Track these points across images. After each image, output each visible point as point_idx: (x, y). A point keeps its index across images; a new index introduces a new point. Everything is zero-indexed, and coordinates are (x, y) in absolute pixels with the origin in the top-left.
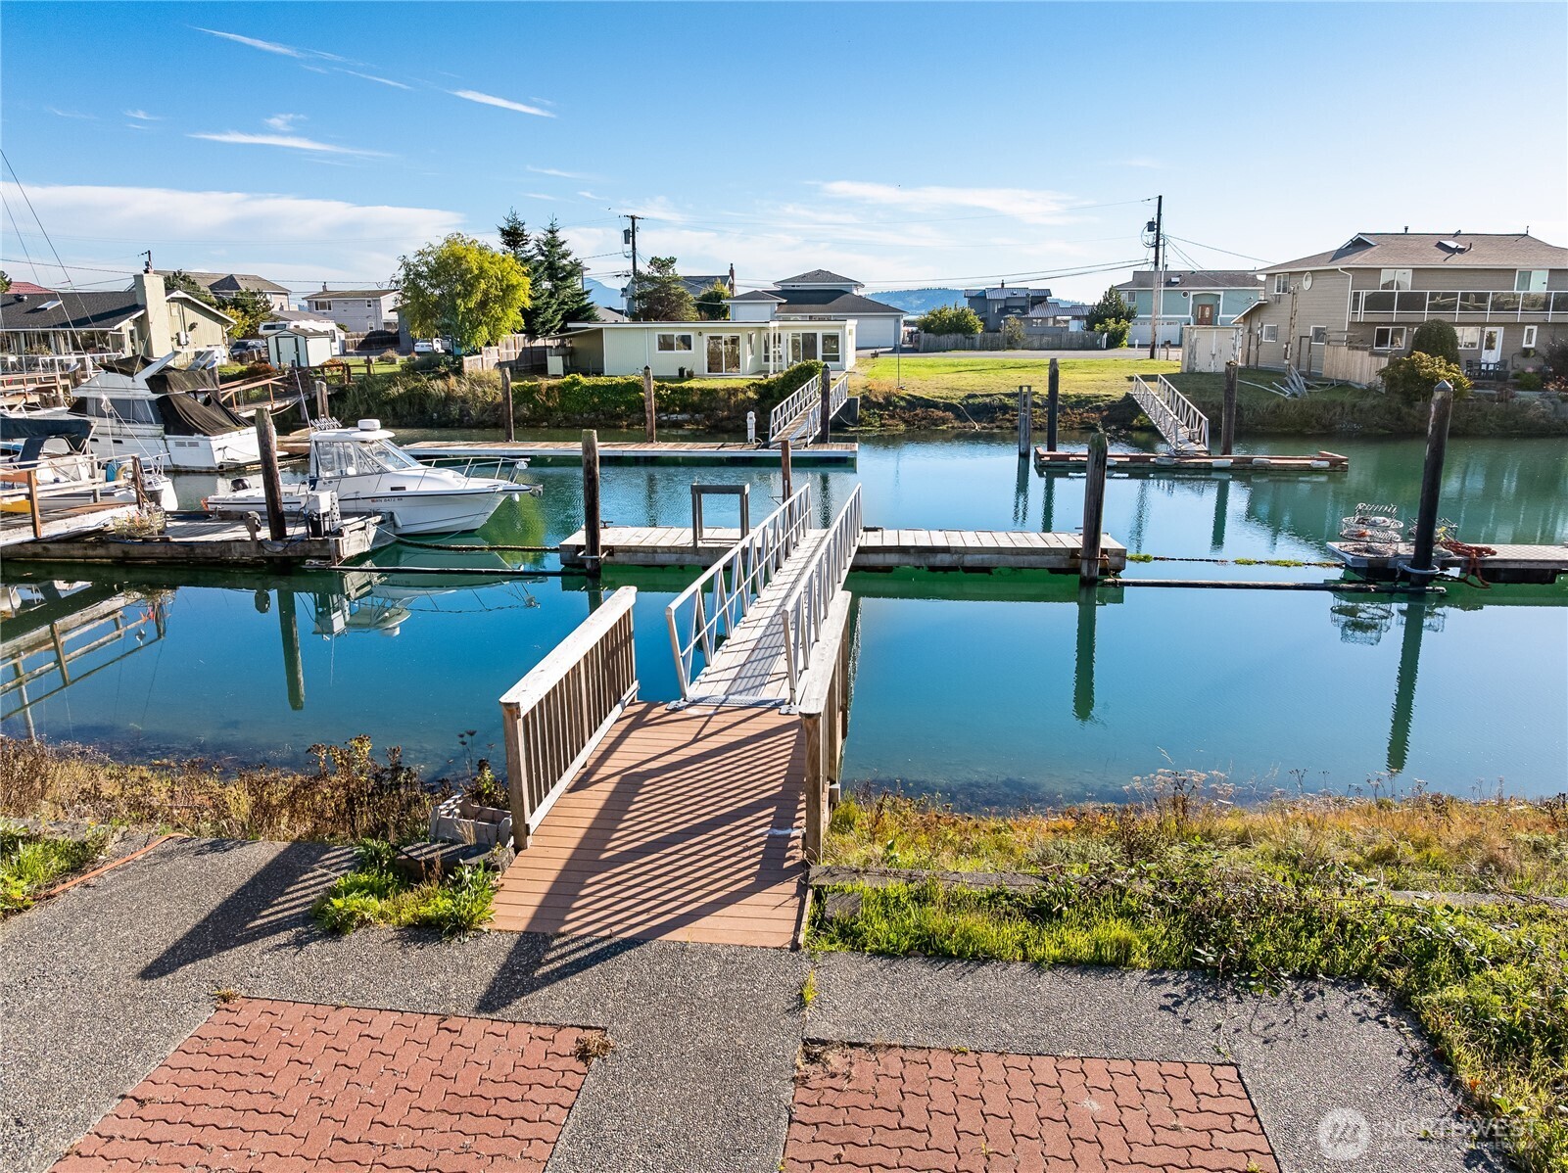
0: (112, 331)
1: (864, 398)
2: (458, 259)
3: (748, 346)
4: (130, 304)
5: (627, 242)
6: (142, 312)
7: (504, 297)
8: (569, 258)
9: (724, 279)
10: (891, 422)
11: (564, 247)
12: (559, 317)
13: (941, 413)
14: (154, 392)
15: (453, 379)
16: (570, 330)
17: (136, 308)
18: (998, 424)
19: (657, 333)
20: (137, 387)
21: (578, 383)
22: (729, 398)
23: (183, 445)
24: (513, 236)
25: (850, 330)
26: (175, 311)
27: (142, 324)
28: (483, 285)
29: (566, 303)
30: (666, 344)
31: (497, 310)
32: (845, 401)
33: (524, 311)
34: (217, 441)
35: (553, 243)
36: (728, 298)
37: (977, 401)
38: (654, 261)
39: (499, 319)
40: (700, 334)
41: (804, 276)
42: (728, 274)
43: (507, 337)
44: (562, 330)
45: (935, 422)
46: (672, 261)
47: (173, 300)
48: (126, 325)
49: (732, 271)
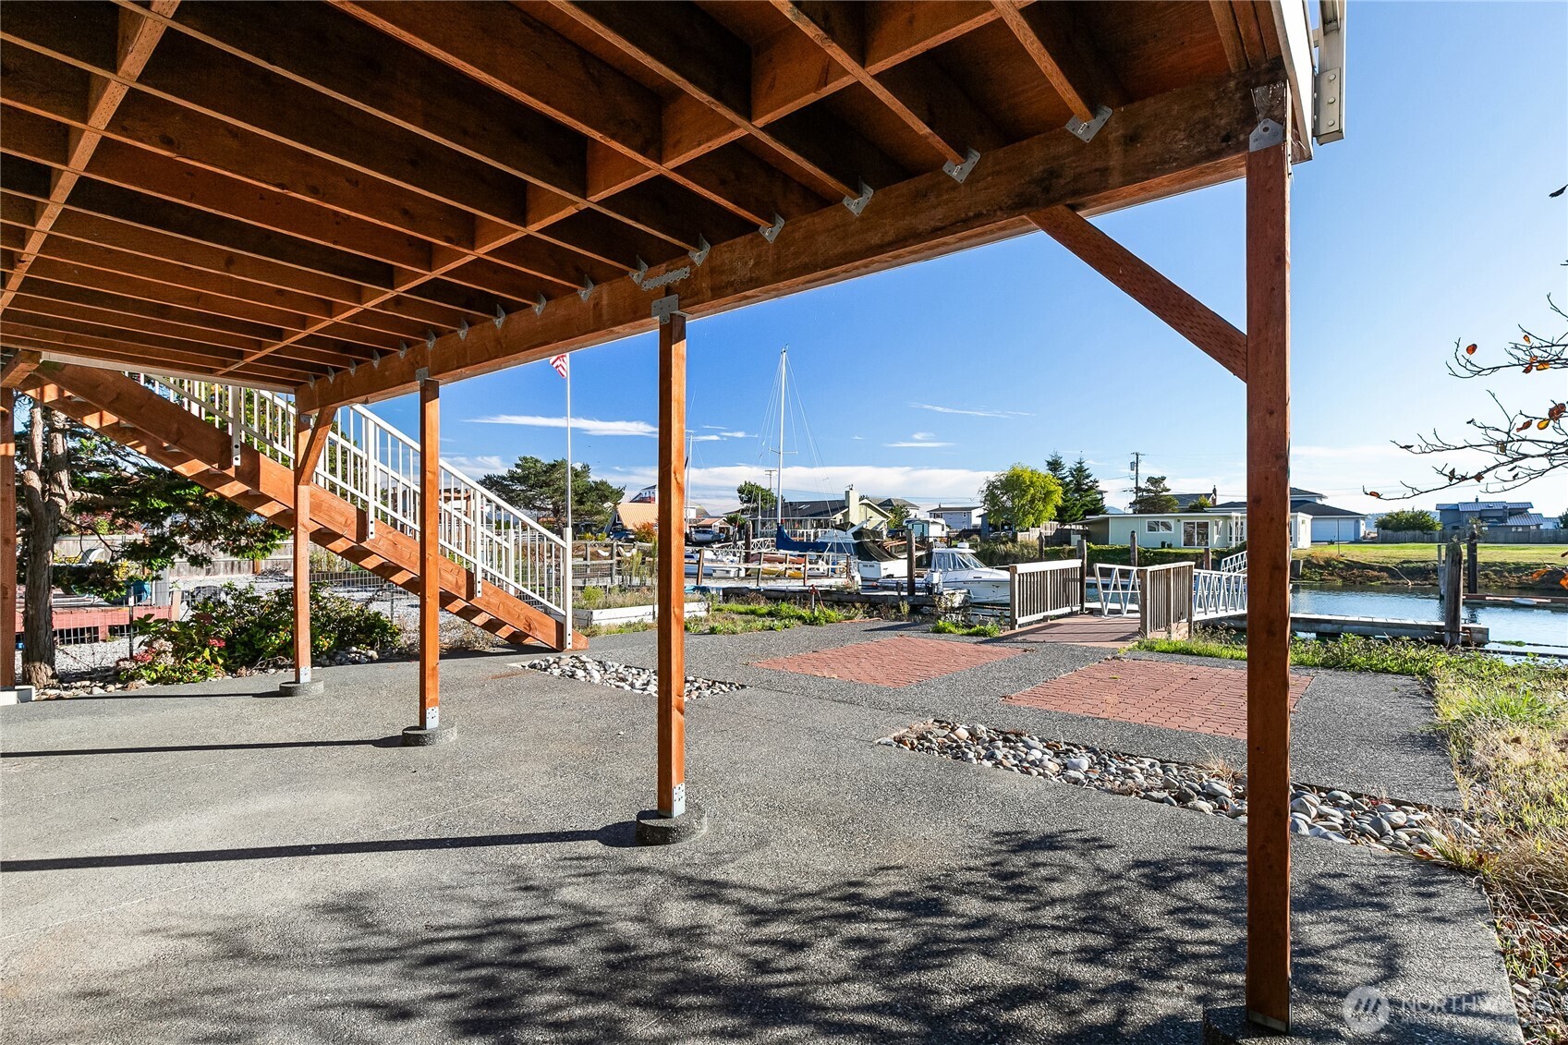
0: (831, 519)
1: (1307, 561)
2: (1018, 477)
3: (1215, 527)
4: (842, 505)
5: (1132, 469)
6: (847, 510)
7: (1045, 498)
8: (1090, 479)
10: (1329, 578)
11: (1087, 472)
12: (1081, 512)
13: (1376, 573)
14: (855, 539)
15: (1010, 545)
16: (1087, 519)
17: (844, 507)
18: (1431, 582)
19: (1147, 521)
20: (848, 537)
21: (1090, 548)
23: (866, 566)
24: (1054, 465)
25: (1303, 520)
26: (862, 510)
27: (846, 515)
28: (1032, 491)
29: (1087, 506)
30: (1153, 526)
31: (1040, 505)
33: (1057, 507)
34: (883, 565)
35: (1080, 470)
36: (1209, 505)
37: (1411, 565)
38: (1150, 480)
39: (1041, 511)
40: (1179, 521)
42: (1211, 492)
43: (1046, 522)
44: (1083, 520)
45: (1371, 579)
46: (1163, 478)
47: (863, 504)
48: (839, 516)
49: (1215, 491)
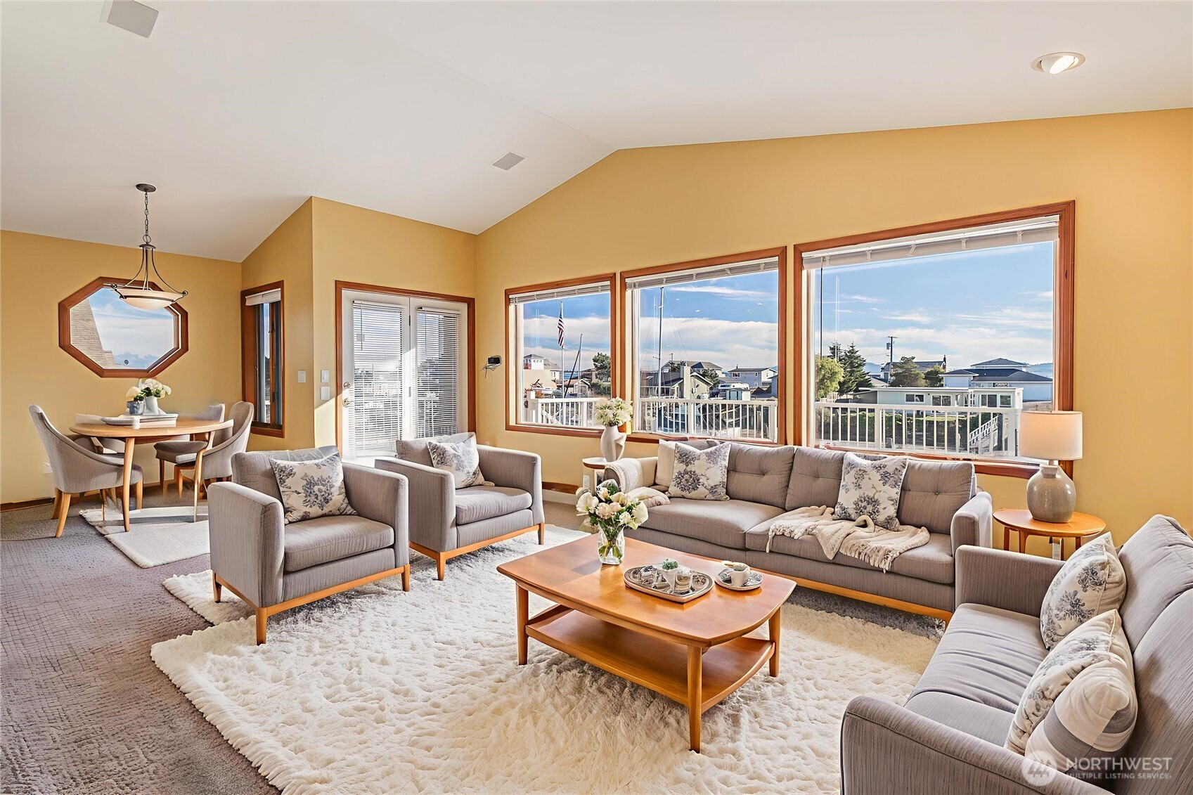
0: (671, 388)
3: (956, 401)
4: (678, 377)
5: (888, 348)
6: (682, 381)
7: (832, 377)
8: (860, 358)
9: (940, 363)
12: (855, 384)
16: (860, 391)
17: (680, 379)
19: (905, 393)
24: (835, 350)
25: (1018, 393)
26: (692, 380)
27: (681, 385)
29: (858, 378)
30: (910, 398)
31: (828, 383)
33: (839, 383)
35: (852, 352)
36: (942, 373)
38: (902, 358)
40: (928, 393)
41: (990, 362)
42: (943, 360)
44: (856, 391)
46: (913, 357)
47: (693, 376)
48: (676, 386)
49: (945, 359)
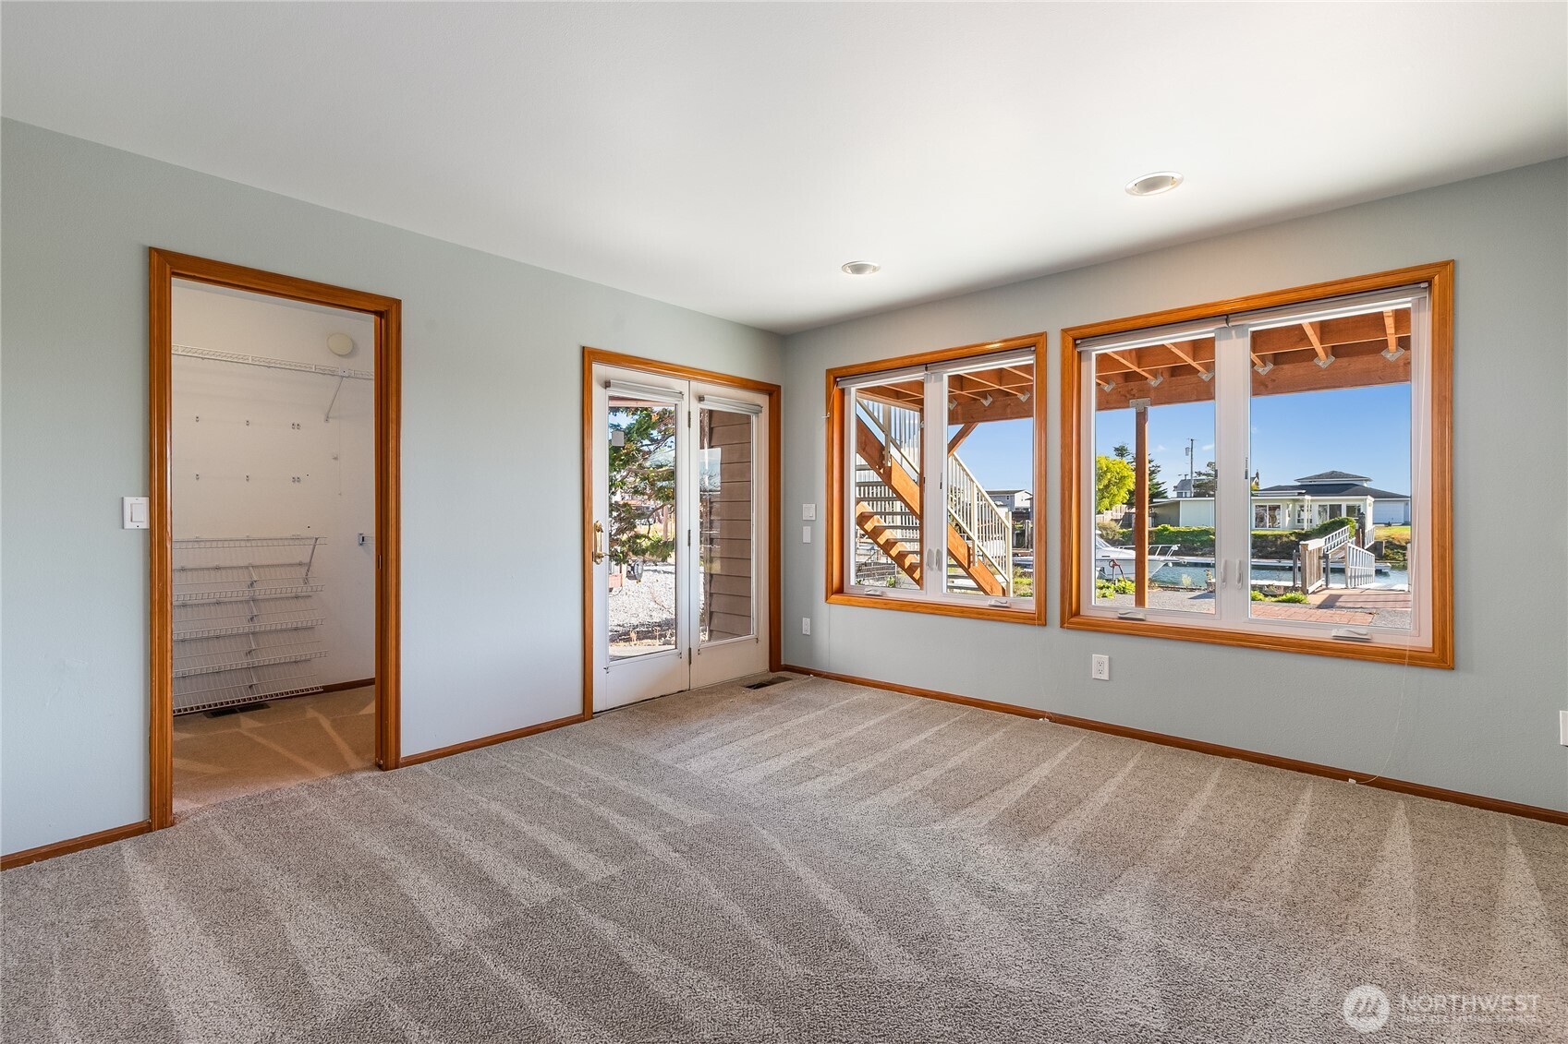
1: (1388, 542)
3: (1287, 511)
5: (1187, 455)
8: (1151, 464)
16: (1155, 503)
21: (1167, 530)
22: (1276, 540)
25: (1368, 504)
28: (1108, 476)
31: (1114, 490)
32: (1373, 543)
39: (1115, 495)
40: (1252, 504)
43: (1119, 506)
49: (1257, 474)
